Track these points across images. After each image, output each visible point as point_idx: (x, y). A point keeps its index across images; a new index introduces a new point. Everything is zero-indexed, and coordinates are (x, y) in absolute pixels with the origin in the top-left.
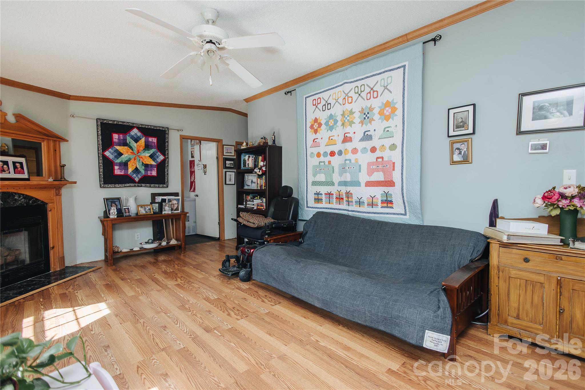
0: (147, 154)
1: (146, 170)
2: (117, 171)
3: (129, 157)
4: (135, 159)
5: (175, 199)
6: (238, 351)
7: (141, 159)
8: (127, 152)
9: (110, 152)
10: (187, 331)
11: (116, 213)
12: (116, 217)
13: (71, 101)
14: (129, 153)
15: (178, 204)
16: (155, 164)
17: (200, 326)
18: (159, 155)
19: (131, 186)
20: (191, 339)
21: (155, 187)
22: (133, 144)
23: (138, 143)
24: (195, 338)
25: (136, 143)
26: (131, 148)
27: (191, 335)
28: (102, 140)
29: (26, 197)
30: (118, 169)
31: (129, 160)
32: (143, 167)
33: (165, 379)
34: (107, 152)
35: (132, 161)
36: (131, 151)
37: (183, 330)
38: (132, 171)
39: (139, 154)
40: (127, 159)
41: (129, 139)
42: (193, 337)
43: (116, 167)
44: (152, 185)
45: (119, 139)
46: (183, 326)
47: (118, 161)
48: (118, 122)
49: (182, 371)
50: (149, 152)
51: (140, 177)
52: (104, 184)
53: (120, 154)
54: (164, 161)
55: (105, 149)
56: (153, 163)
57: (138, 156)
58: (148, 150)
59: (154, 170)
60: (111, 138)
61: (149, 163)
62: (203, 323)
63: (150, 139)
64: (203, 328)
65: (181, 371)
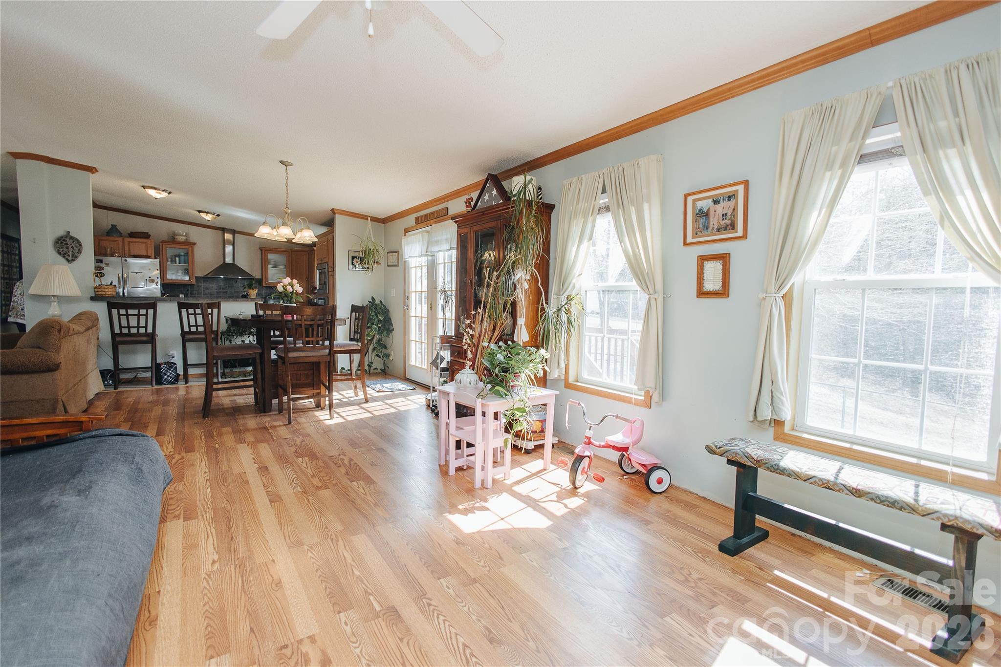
6: (354, 561)
10: (438, 618)
17: (408, 630)
20: (429, 596)
24: (420, 595)
27: (429, 605)
33: (458, 539)
37: (447, 623)
42: (424, 600)
46: (448, 635)
49: (437, 545)
62: (401, 640)
64: (402, 622)
65: (439, 544)
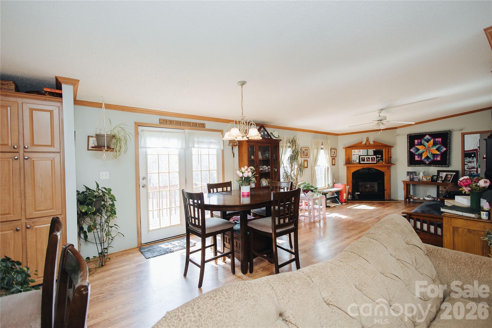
0: (435, 148)
1: (433, 157)
2: (417, 158)
3: (423, 151)
4: (426, 152)
5: (450, 175)
7: (431, 151)
8: (422, 148)
9: (413, 149)
11: (409, 179)
12: (409, 181)
13: (397, 129)
14: (423, 149)
15: (451, 178)
16: (440, 153)
18: (442, 148)
19: (423, 166)
21: (439, 166)
22: (426, 144)
23: (429, 143)
25: (428, 143)
26: (424, 146)
28: (409, 144)
29: (376, 170)
30: (417, 157)
31: (423, 152)
32: (432, 156)
34: (412, 149)
35: (425, 153)
36: (424, 147)
38: (424, 158)
39: (429, 149)
40: (422, 152)
41: (423, 141)
43: (416, 157)
44: (437, 166)
45: (418, 142)
47: (417, 153)
48: (418, 134)
50: (436, 147)
51: (430, 161)
52: (410, 165)
53: (418, 150)
54: (446, 151)
55: (410, 148)
56: (438, 153)
57: (428, 150)
58: (436, 146)
59: (438, 157)
60: (414, 142)
61: (435, 153)
63: (437, 140)
